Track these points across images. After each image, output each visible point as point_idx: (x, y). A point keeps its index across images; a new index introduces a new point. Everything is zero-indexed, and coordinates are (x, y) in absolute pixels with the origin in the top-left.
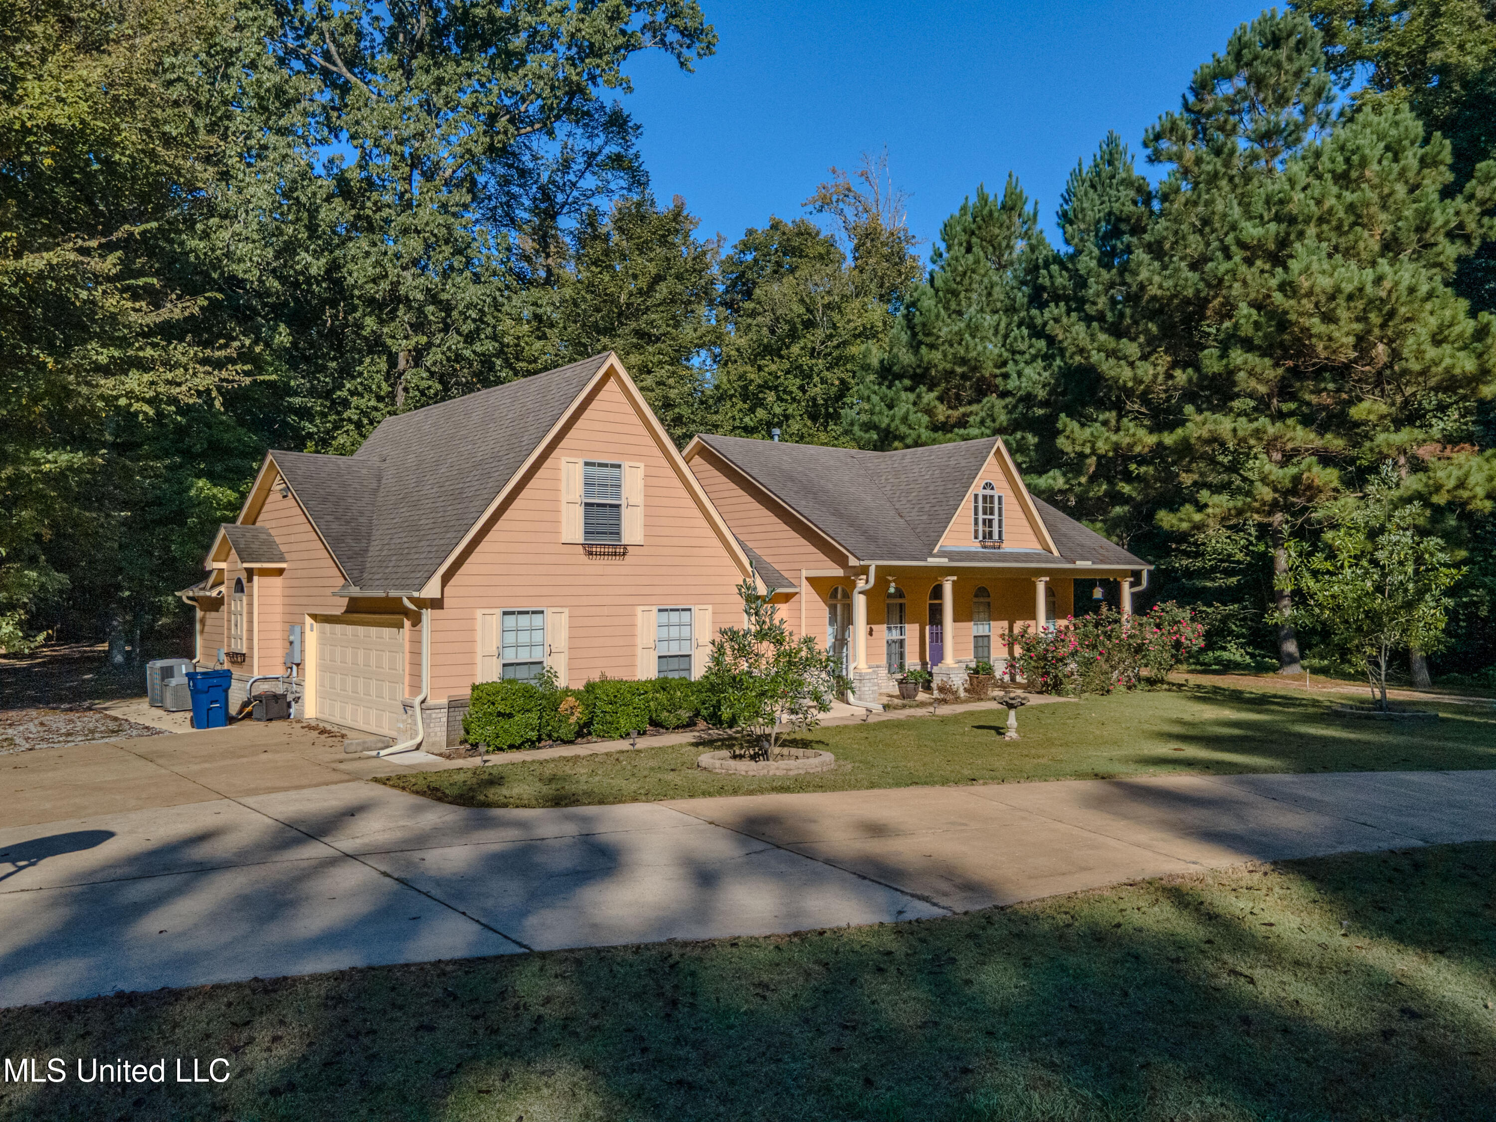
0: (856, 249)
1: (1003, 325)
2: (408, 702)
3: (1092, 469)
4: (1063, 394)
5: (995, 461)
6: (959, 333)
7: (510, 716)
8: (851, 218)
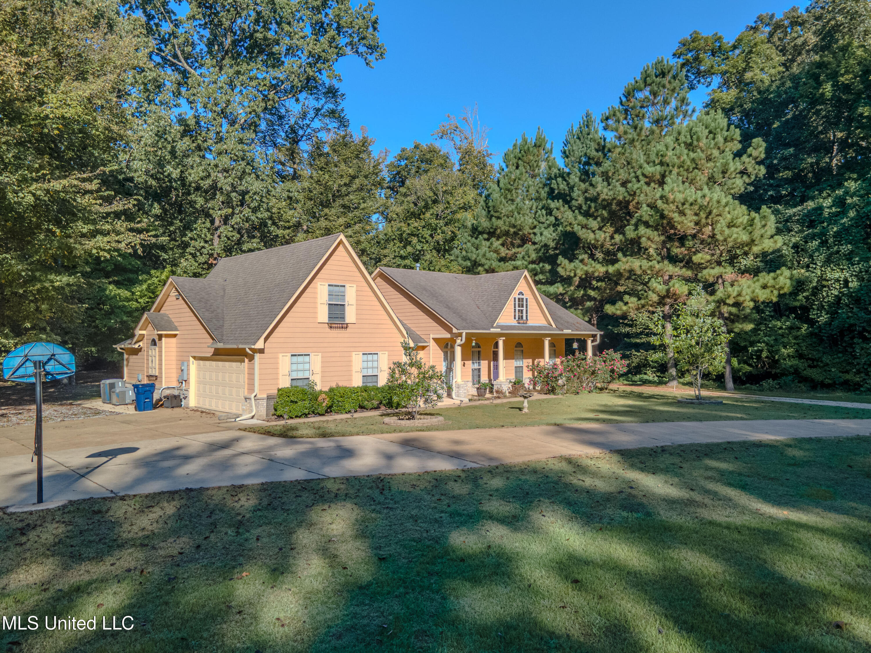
0: (461, 160)
1: (534, 207)
2: (248, 396)
3: (577, 283)
4: (563, 244)
5: (524, 281)
6: (512, 211)
7: (296, 402)
8: (458, 143)
